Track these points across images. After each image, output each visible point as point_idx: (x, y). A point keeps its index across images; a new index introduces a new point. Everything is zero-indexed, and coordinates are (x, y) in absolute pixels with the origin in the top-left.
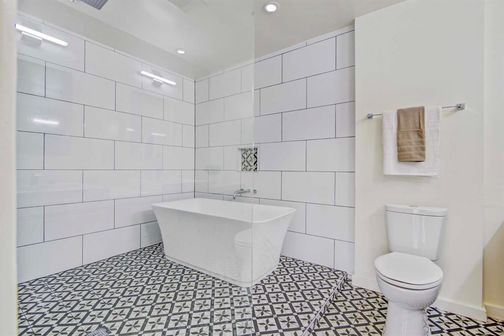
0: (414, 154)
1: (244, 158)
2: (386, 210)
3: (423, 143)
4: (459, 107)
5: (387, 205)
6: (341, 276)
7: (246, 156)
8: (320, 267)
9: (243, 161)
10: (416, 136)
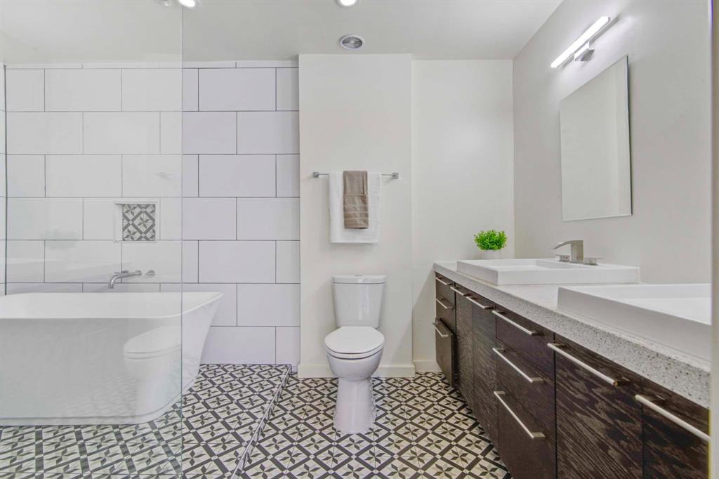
0: (358, 220)
1: (128, 220)
2: (334, 282)
3: (366, 209)
4: (395, 176)
5: (334, 276)
6: (285, 370)
7: (130, 217)
8: (257, 366)
9: (125, 224)
10: (361, 201)
